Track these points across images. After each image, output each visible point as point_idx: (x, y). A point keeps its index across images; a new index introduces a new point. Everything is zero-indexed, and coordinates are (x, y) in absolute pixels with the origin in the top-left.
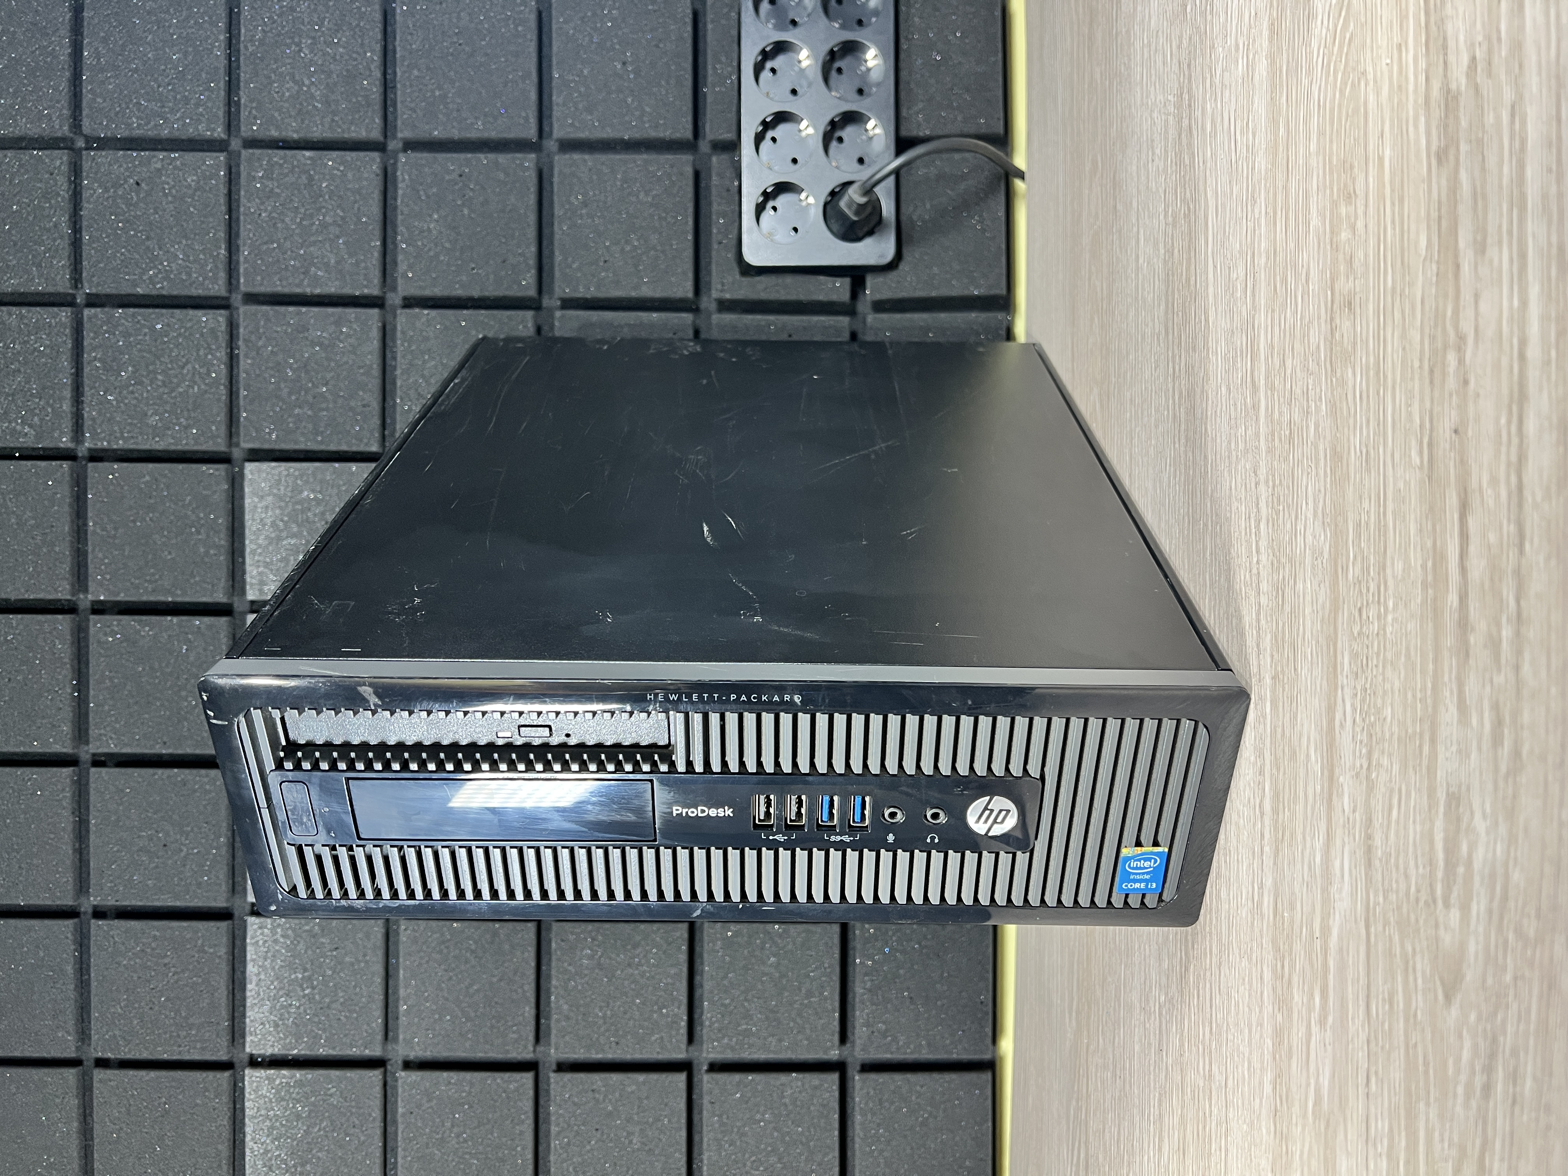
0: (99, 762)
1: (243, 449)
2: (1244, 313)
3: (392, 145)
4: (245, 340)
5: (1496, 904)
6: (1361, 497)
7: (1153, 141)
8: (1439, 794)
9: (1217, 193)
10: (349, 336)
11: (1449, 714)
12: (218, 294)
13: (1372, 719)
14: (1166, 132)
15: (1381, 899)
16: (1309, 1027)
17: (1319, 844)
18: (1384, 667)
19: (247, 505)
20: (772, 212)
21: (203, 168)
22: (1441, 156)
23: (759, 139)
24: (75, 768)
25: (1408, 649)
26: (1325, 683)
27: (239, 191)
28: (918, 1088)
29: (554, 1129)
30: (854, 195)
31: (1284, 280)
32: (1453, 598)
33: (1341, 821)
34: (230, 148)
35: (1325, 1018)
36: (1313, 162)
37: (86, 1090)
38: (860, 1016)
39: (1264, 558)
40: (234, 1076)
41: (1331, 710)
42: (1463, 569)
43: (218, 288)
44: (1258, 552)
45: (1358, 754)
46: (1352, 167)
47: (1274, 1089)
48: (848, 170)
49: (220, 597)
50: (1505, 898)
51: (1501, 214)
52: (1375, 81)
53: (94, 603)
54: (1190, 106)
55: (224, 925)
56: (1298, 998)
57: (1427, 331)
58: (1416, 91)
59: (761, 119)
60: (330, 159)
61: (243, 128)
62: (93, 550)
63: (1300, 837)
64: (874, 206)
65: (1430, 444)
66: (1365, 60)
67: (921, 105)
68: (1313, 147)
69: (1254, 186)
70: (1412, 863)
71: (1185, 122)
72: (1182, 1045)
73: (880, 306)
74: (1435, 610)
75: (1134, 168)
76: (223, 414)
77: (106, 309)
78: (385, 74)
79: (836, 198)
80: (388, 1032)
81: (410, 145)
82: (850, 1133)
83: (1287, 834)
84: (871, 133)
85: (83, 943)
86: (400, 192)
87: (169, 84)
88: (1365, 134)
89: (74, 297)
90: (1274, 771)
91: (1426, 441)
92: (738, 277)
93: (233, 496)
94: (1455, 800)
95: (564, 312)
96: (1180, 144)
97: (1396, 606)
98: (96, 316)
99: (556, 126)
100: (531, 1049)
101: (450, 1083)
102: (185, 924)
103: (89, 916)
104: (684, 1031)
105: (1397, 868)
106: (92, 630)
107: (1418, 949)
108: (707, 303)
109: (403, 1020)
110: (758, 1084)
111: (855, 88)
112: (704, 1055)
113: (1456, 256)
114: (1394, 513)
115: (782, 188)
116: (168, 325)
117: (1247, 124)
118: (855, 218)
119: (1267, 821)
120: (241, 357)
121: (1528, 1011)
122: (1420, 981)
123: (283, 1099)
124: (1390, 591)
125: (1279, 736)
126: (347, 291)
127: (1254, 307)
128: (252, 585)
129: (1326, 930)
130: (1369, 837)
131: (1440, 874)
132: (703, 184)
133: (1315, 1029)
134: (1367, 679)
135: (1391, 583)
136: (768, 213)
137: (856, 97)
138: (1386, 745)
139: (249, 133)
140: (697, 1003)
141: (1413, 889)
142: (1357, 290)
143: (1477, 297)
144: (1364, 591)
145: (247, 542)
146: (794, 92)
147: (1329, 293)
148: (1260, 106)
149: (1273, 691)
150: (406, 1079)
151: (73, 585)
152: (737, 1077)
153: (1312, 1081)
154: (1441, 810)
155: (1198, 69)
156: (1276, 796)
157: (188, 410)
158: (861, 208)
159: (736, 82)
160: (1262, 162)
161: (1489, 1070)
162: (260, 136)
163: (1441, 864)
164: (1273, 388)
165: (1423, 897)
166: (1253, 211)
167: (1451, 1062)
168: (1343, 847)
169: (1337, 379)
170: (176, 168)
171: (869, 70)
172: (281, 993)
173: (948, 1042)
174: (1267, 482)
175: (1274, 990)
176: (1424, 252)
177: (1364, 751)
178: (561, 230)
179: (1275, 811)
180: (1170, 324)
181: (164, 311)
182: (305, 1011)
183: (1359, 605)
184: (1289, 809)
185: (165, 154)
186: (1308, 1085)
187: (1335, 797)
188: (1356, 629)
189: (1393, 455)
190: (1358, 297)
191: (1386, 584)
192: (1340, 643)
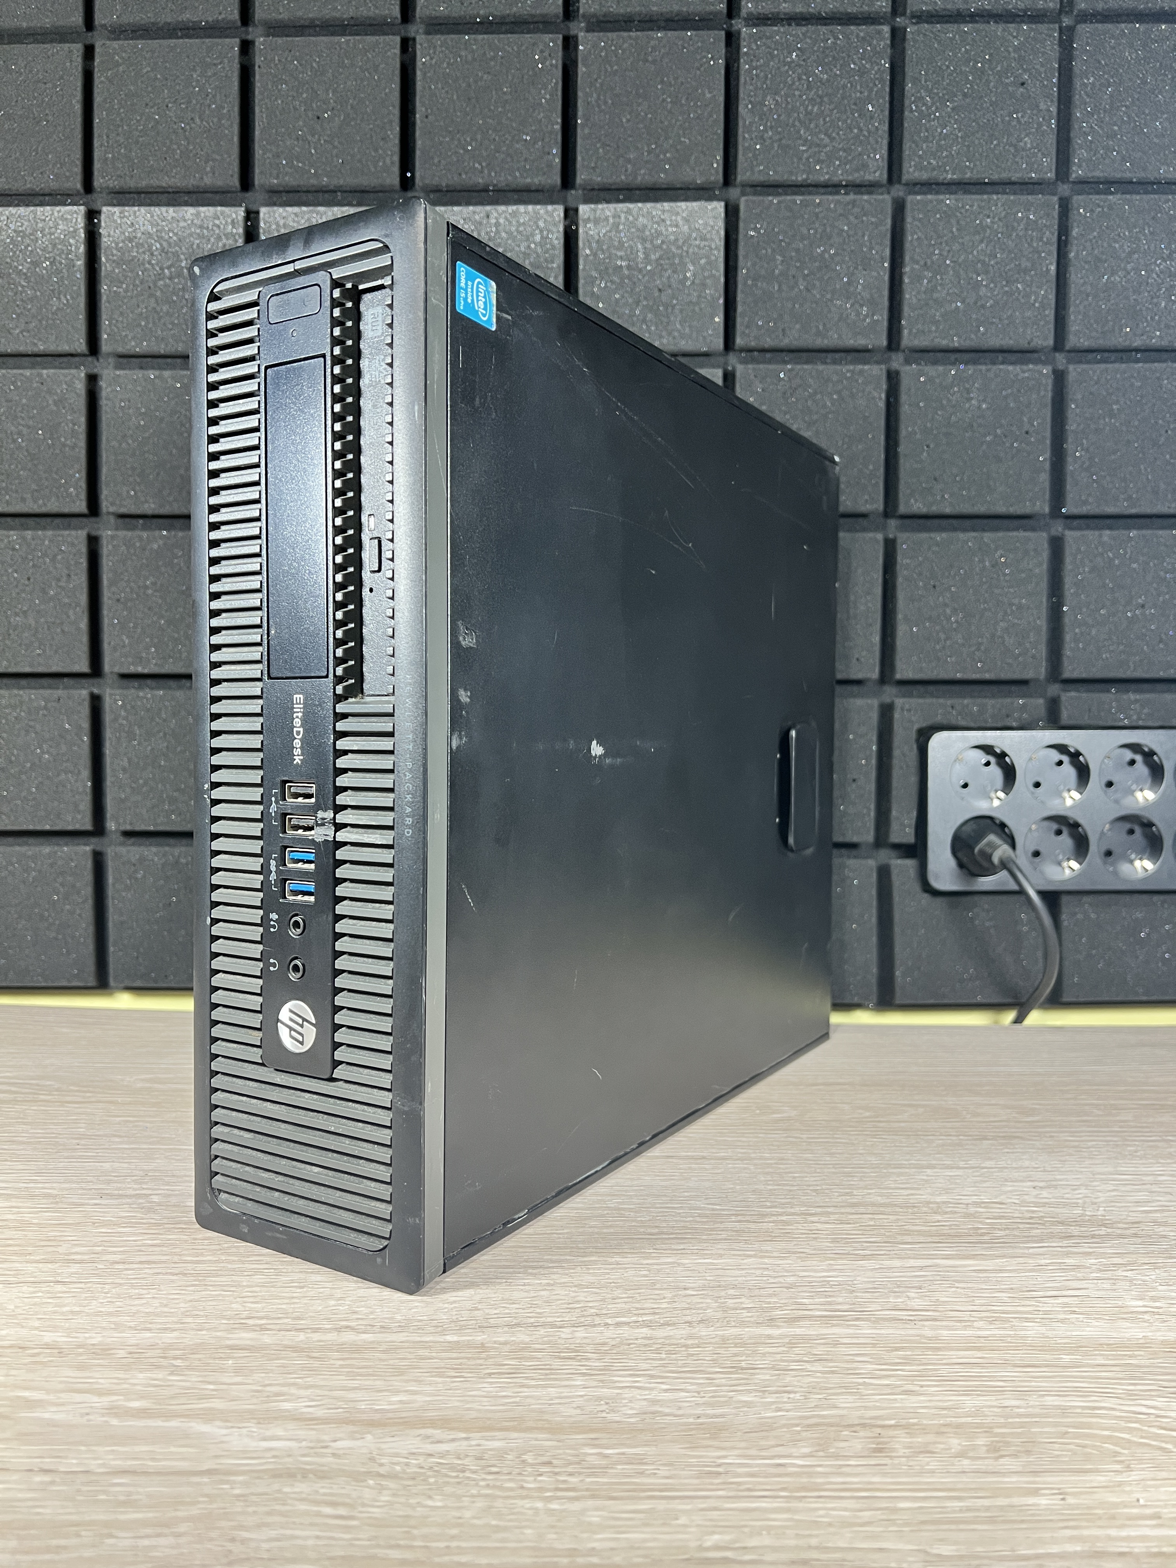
0: (407, 45)
1: (739, 199)
2: (873, 1307)
3: (1061, 359)
4: (855, 201)
6: (670, 1464)
7: (1055, 1187)
9: (1001, 1271)
10: (858, 314)
12: (904, 171)
13: (432, 1480)
14: (1065, 1205)
15: (237, 1491)
16: (110, 1393)
17: (301, 1407)
18: (486, 1496)
19: (679, 204)
20: (984, 761)
21: (1040, 155)
23: (1062, 748)
24: (399, 21)
25: (505, 1529)
26: (474, 1414)
27: (1015, 194)
28: (78, 912)
29: (29, 534)
30: (1002, 851)
31: (907, 1361)
33: (326, 1438)
34: (1059, 183)
35: (116, 1415)
36: (1034, 1400)
37: (59, 35)
38: (151, 852)
39: (610, 1333)
40: (78, 193)
41: (445, 1423)
43: (911, 171)
44: (618, 1324)
45: (396, 1460)
46: (1028, 1452)
47: (47, 1346)
48: (1026, 840)
49: (581, 177)
52: (1120, 1484)
53: (576, 37)
54: (1093, 1237)
55: (235, 182)
56: (141, 1379)
57: (850, 1556)
58: (1110, 1539)
59: (1082, 751)
60: (1047, 293)
61: (1080, 197)
62: (630, 37)
63: (311, 1381)
64: (990, 870)
65: (726, 1561)
66: (1143, 1469)
67: (1093, 916)
68: (1050, 1401)
69: (1007, 1320)
70: (273, 1533)
71: (1075, 1230)
72: (104, 1224)
73: (884, 873)
75: (1027, 1163)
76: (777, 178)
77: (889, 51)
78: (1137, 350)
79: (998, 830)
80: (126, 359)
81: (1060, 377)
82: (31, 840)
83: (316, 1364)
84: (1065, 864)
85: (214, 30)
86: (1010, 368)
87: (1129, 117)
88: (1064, 1471)
89: (904, 14)
90: (384, 1347)
91: (729, 1554)
92: (916, 727)
93: (689, 189)
95: (882, 543)
96: (1053, 1223)
97: (551, 1512)
98: (883, 39)
99: (1077, 534)
100: (111, 509)
101: (74, 424)
102: (236, 139)
103: (244, 37)
104: (132, 669)
105: (269, 1514)
106: (547, 37)
108: (889, 693)
109: (138, 374)
110: (79, 747)
111: (1112, 848)
112: (108, 691)
114: (652, 1511)
115: (1009, 774)
116: (872, 118)
117: (1074, 1312)
118: (976, 850)
119: (331, 1337)
120: (837, 197)
122: (146, 1542)
123: (55, 246)
124: (568, 1505)
125: (421, 1352)
126: (906, 310)
127: (878, 1320)
128: (595, 210)
129: (208, 1416)
130: (304, 1474)
132: (1013, 688)
133: (106, 1400)
134: (474, 1472)
135: (577, 1506)
136: (984, 758)
137: (1104, 849)
138: (402, 1500)
139: (1076, 205)
140: (162, 682)
141: (245, 1535)
142: (896, 1461)
144: (570, 1469)
145: (640, 205)
146: (1110, 784)
147: (892, 1422)
148: (1094, 1330)
149: (469, 1345)
150: (77, 378)
151: (594, 15)
152: (86, 725)
153: (51, 1397)
155: (1132, 1248)
156: (357, 1349)
157: (780, 140)
158: (989, 857)
159: (1121, 724)
160: (1033, 1331)
162: (1073, 216)
164: (791, 1345)
166: (981, 1319)
168: (299, 1440)
169: (799, 1432)
170: (1040, 125)
171: (1131, 862)
172: (165, 244)
173: (126, 942)
174: (690, 1337)
175: (153, 1346)
176: (935, 1551)
177: (398, 1468)
178: (968, 539)
179: (340, 1348)
180: (862, 1210)
181: (887, 113)
182: (146, 270)
183: (555, 1462)
184: (342, 1366)
185: (1055, 113)
186: (48, 1392)
187: (351, 1428)
188: (529, 1458)
189: (715, 1509)
190: (887, 1461)
191: (576, 1499)
192: (515, 1435)
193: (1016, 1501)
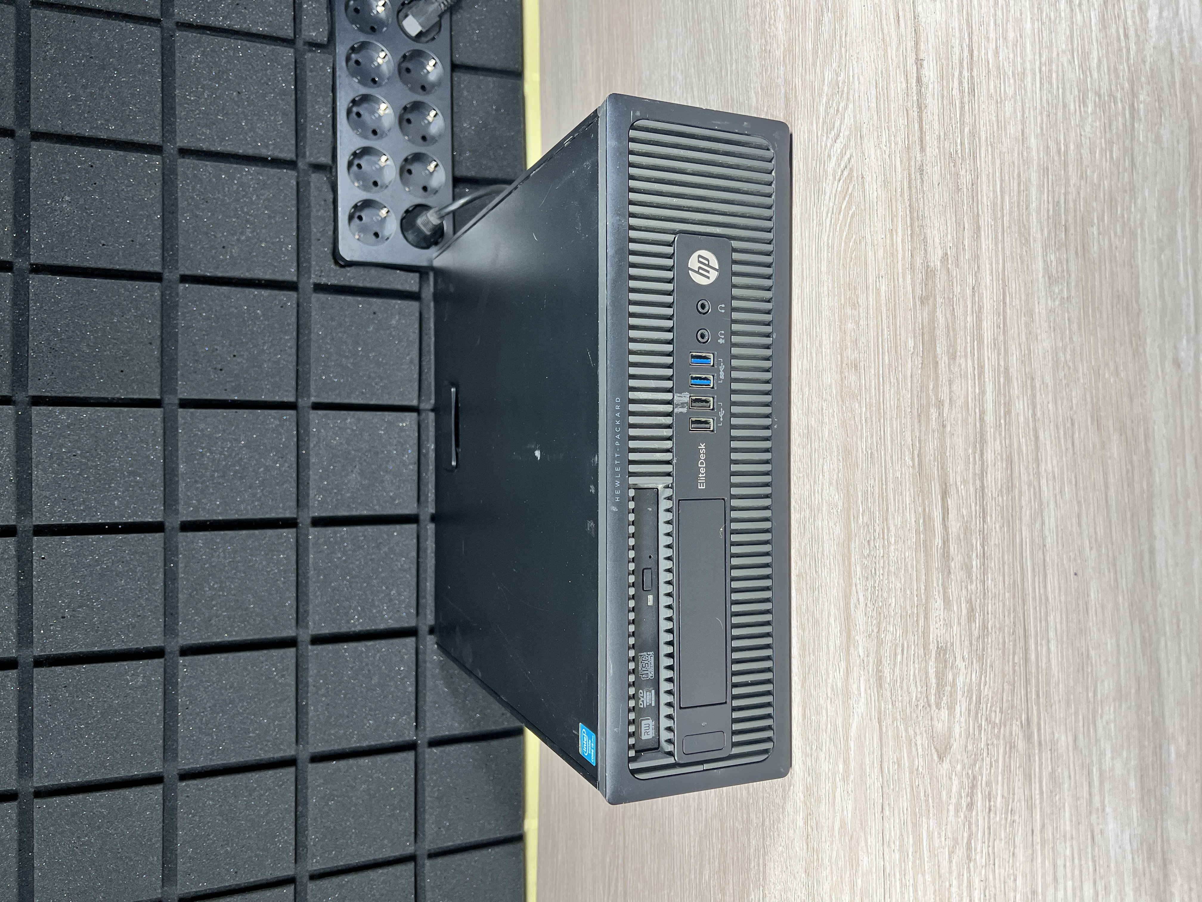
5: (973, 707)
6: (867, 478)
8: (931, 647)
11: (938, 603)
13: (880, 604)
15: (890, 706)
16: (834, 782)
17: (841, 677)
18: (888, 575)
20: (359, 221)
22: (923, 300)
23: (350, 164)
25: (906, 566)
26: (841, 581)
30: (430, 216)
32: (938, 541)
33: (858, 661)
35: (848, 777)
36: (824, 277)
38: (429, 818)
41: (847, 597)
42: (945, 527)
45: (869, 623)
46: (855, 288)
48: (416, 196)
50: (979, 702)
51: (966, 342)
52: (873, 245)
57: (915, 392)
58: (903, 258)
59: (353, 150)
65: (919, 455)
66: (864, 231)
67: (467, 154)
68: (824, 268)
70: (913, 686)
74: (925, 547)
79: (412, 215)
81: (41, 136)
83: (813, 669)
84: (433, 171)
88: (866, 272)
90: (801, 632)
91: (916, 453)
92: (333, 267)
94: (942, 651)
97: (896, 542)
99: (178, 135)
105: (902, 688)
107: (918, 733)
108: (306, 285)
111: (421, 136)
112: (308, 868)
113: (935, 357)
114: (894, 491)
115: (369, 204)
118: (427, 233)
121: (997, 761)
122: (920, 750)
124: (892, 533)
129: (847, 727)
130: (879, 671)
131: (933, 692)
132: (303, 193)
133: (839, 783)
134: (875, 581)
135: (892, 528)
136: (357, 220)
137: (421, 141)
138: (892, 619)
141: (914, 700)
142: (862, 359)
143: (950, 382)
144: (872, 531)
146: (375, 132)
147: (839, 356)
154: (933, 655)
158: (433, 227)
159: (332, 119)
161: (971, 795)
163: (934, 685)
165: (921, 703)
167: (944, 793)
168: (860, 676)
171: (431, 124)
176: (912, 350)
177: (874, 622)
178: (184, 219)
186: (835, 817)
187: (852, 648)
188: (866, 553)
189: (892, 457)
190: (862, 364)
191: (888, 529)
192: (853, 559)
193: (883, 302)
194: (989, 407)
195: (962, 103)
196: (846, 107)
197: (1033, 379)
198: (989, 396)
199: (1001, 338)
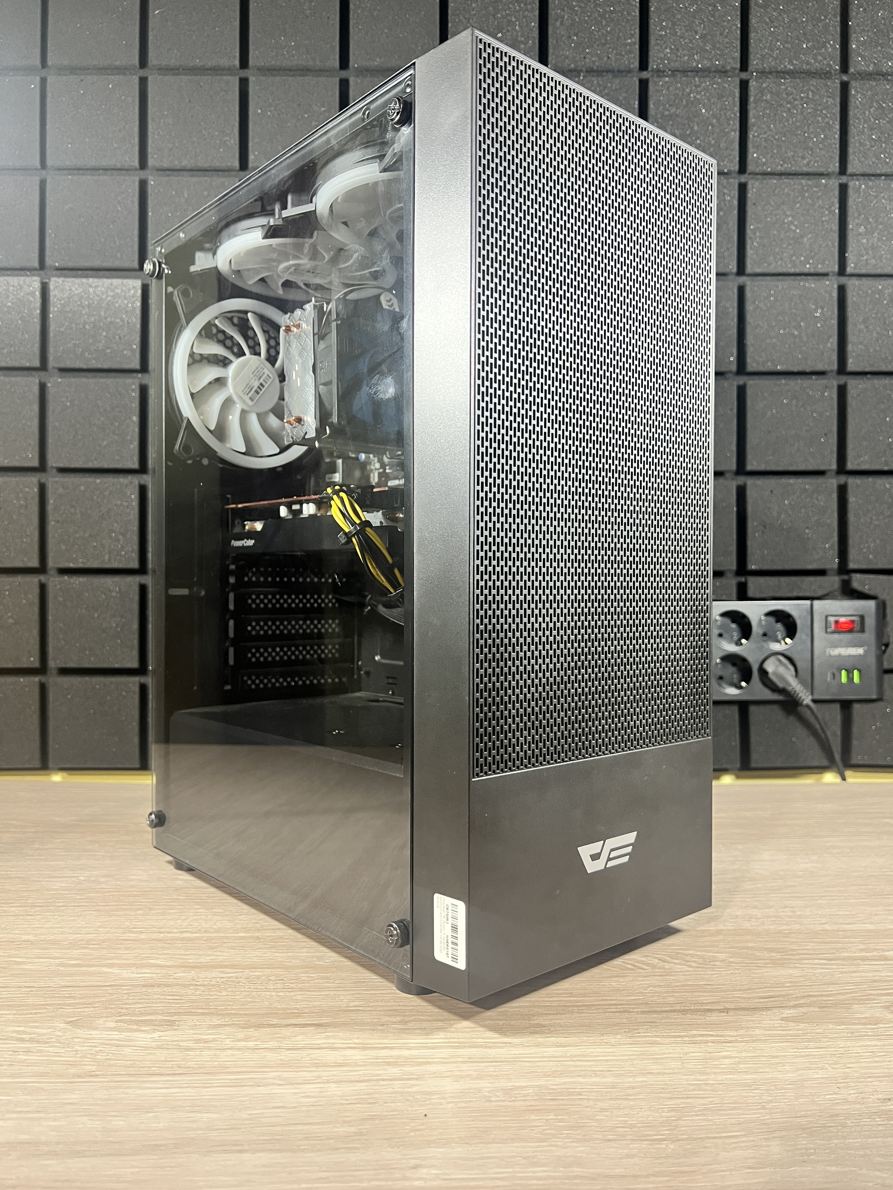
5: (114, 1042)
11: (216, 1021)
13: (222, 986)
15: (125, 992)
16: (60, 958)
17: (159, 962)
18: (248, 991)
24: (238, 168)
25: (255, 1002)
26: (248, 963)
28: (30, 720)
32: (275, 1021)
33: (170, 972)
35: (63, 966)
37: (25, 171)
40: (36, 270)
41: (233, 966)
45: (205, 979)
47: (25, 941)
50: (118, 1046)
56: (76, 952)
63: (165, 952)
70: (142, 1005)
72: (54, 890)
74: (271, 1014)
80: (65, 371)
83: (169, 945)
91: (360, 1008)
97: (279, 996)
100: (54, 466)
103: (141, 176)
104: (67, 566)
105: (141, 999)
110: (32, 614)
112: (51, 580)
114: (328, 995)
121: (61, 1056)
123: (20, 302)
124: (287, 994)
129: (111, 966)
130: (159, 986)
131: (134, 1018)
133: (58, 961)
134: (244, 983)
135: (292, 994)
138: (206, 993)
140: (85, 574)
141: (128, 1006)
144: (292, 981)
150: (33, 385)
152: (36, 600)
161: (31, 1041)
163: (139, 1018)
168: (156, 973)
172: (91, 302)
175: (81, 940)
177: (206, 982)
179: (182, 939)
183: (285, 979)
184: (182, 946)
186: (27, 958)
187: (184, 969)
188: (272, 978)
192: (267, 970)
194: (396, 1053)
195: (683, 1036)
196: (690, 966)
197: (417, 1079)
198: (405, 1053)
199: (460, 1060)
